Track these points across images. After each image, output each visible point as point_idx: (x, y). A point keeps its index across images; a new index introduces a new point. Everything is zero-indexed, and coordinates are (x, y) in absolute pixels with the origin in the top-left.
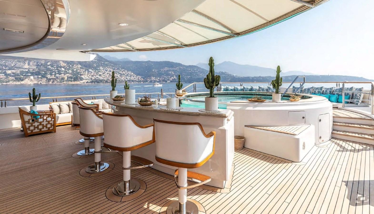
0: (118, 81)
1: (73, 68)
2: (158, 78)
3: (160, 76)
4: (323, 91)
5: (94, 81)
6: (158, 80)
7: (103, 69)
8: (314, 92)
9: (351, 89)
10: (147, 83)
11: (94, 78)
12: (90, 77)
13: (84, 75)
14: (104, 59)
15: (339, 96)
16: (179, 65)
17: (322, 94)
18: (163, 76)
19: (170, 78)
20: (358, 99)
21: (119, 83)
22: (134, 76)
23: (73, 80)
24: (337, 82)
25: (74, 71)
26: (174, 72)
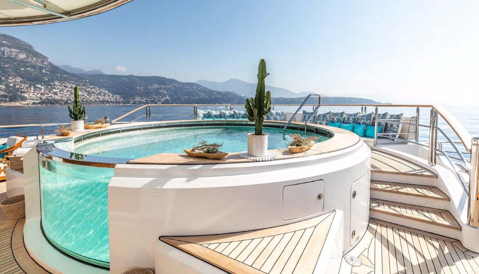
0: (85, 101)
1: (8, 82)
2: (145, 99)
3: (148, 95)
4: (344, 118)
5: (46, 101)
6: (145, 101)
7: (60, 84)
8: (331, 119)
9: (385, 115)
10: (128, 105)
11: (44, 97)
12: (39, 95)
13: (28, 93)
14: (62, 70)
15: (366, 126)
16: (174, 81)
17: (343, 122)
18: (152, 96)
19: (162, 98)
20: (394, 132)
21: (86, 104)
22: (109, 96)
23: (7, 99)
24: (362, 105)
25: (10, 87)
26: (167, 91)
